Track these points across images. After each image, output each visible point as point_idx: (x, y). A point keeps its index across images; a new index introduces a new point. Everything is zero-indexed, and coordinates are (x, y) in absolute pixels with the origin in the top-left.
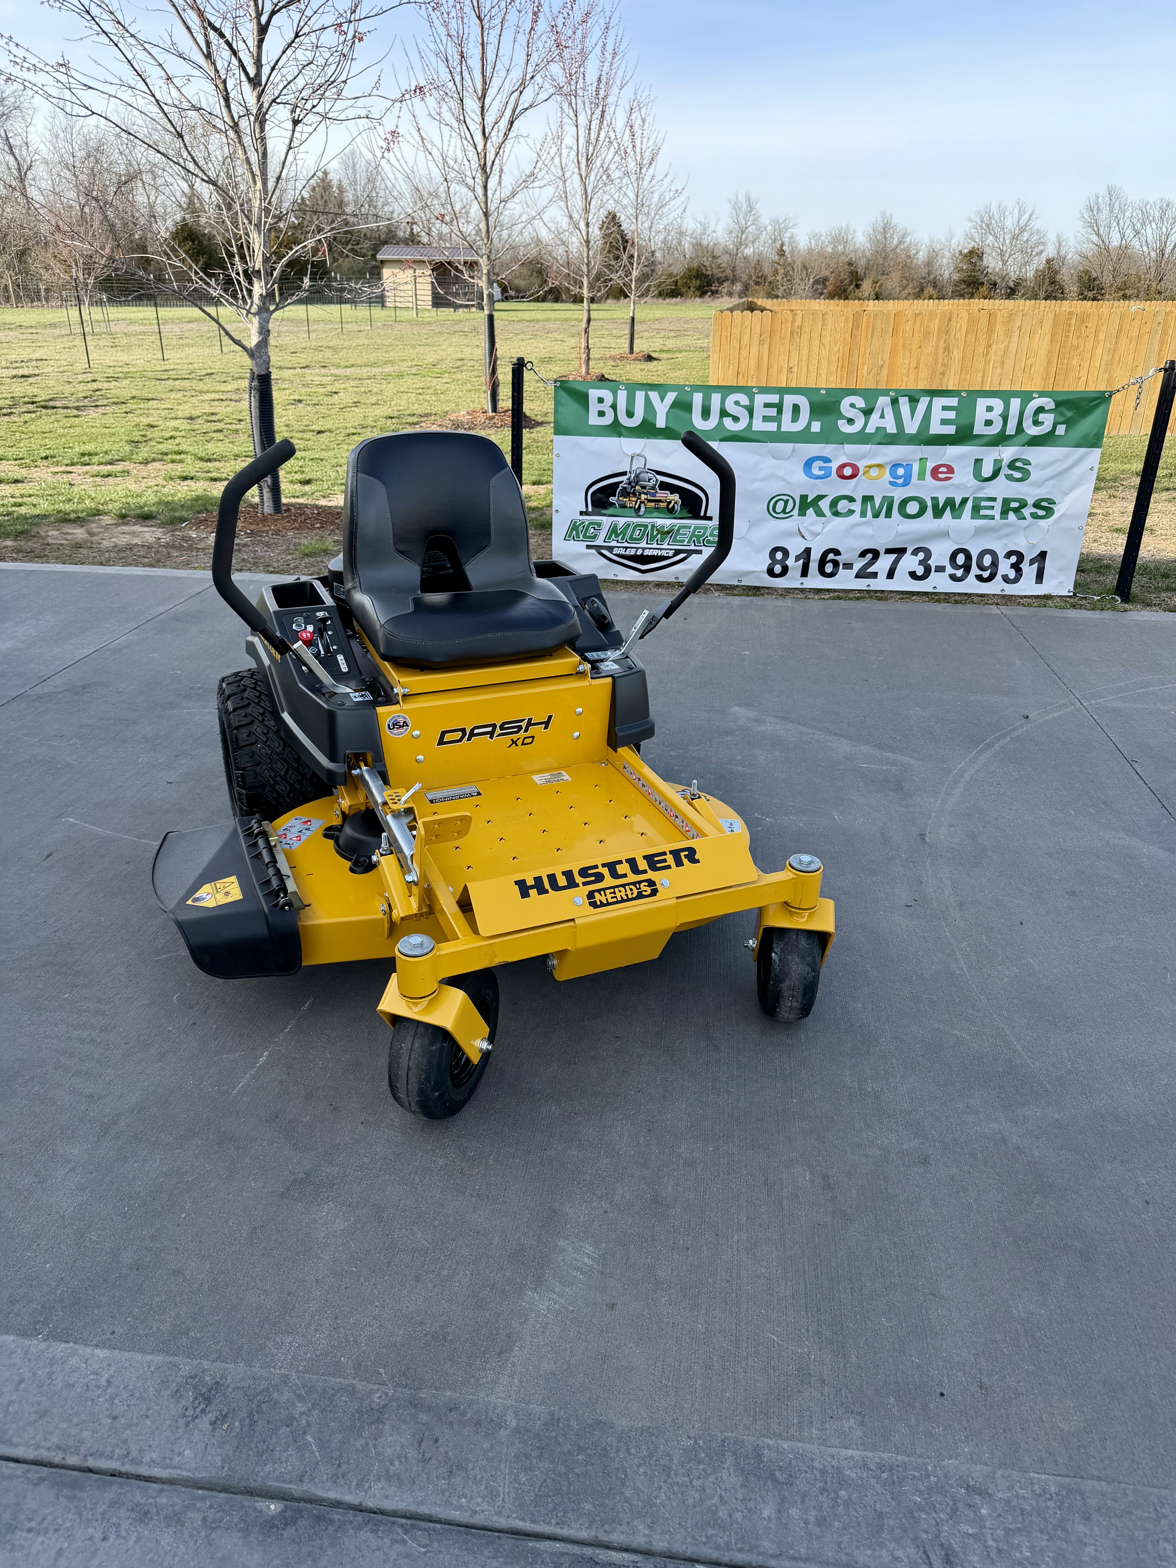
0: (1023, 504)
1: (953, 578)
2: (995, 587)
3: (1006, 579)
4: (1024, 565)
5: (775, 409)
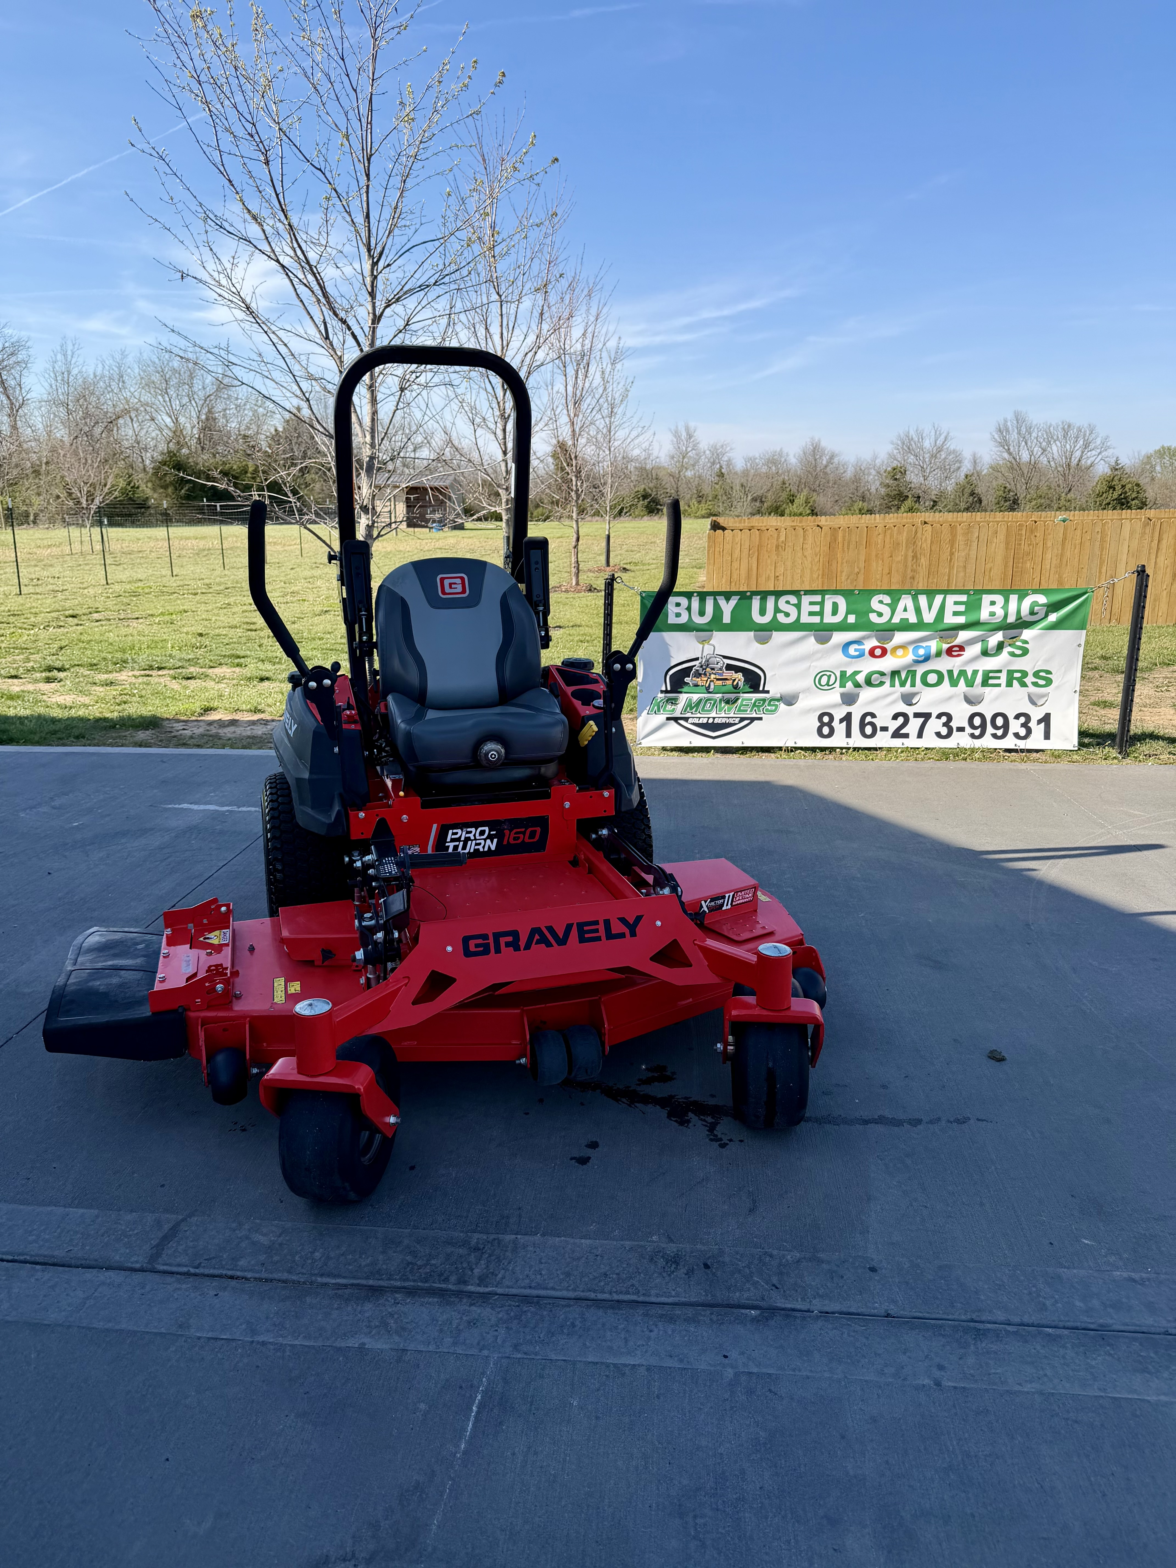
0: (1025, 674)
1: (973, 736)
2: (1009, 742)
3: (1017, 735)
4: (1032, 724)
5: (818, 606)
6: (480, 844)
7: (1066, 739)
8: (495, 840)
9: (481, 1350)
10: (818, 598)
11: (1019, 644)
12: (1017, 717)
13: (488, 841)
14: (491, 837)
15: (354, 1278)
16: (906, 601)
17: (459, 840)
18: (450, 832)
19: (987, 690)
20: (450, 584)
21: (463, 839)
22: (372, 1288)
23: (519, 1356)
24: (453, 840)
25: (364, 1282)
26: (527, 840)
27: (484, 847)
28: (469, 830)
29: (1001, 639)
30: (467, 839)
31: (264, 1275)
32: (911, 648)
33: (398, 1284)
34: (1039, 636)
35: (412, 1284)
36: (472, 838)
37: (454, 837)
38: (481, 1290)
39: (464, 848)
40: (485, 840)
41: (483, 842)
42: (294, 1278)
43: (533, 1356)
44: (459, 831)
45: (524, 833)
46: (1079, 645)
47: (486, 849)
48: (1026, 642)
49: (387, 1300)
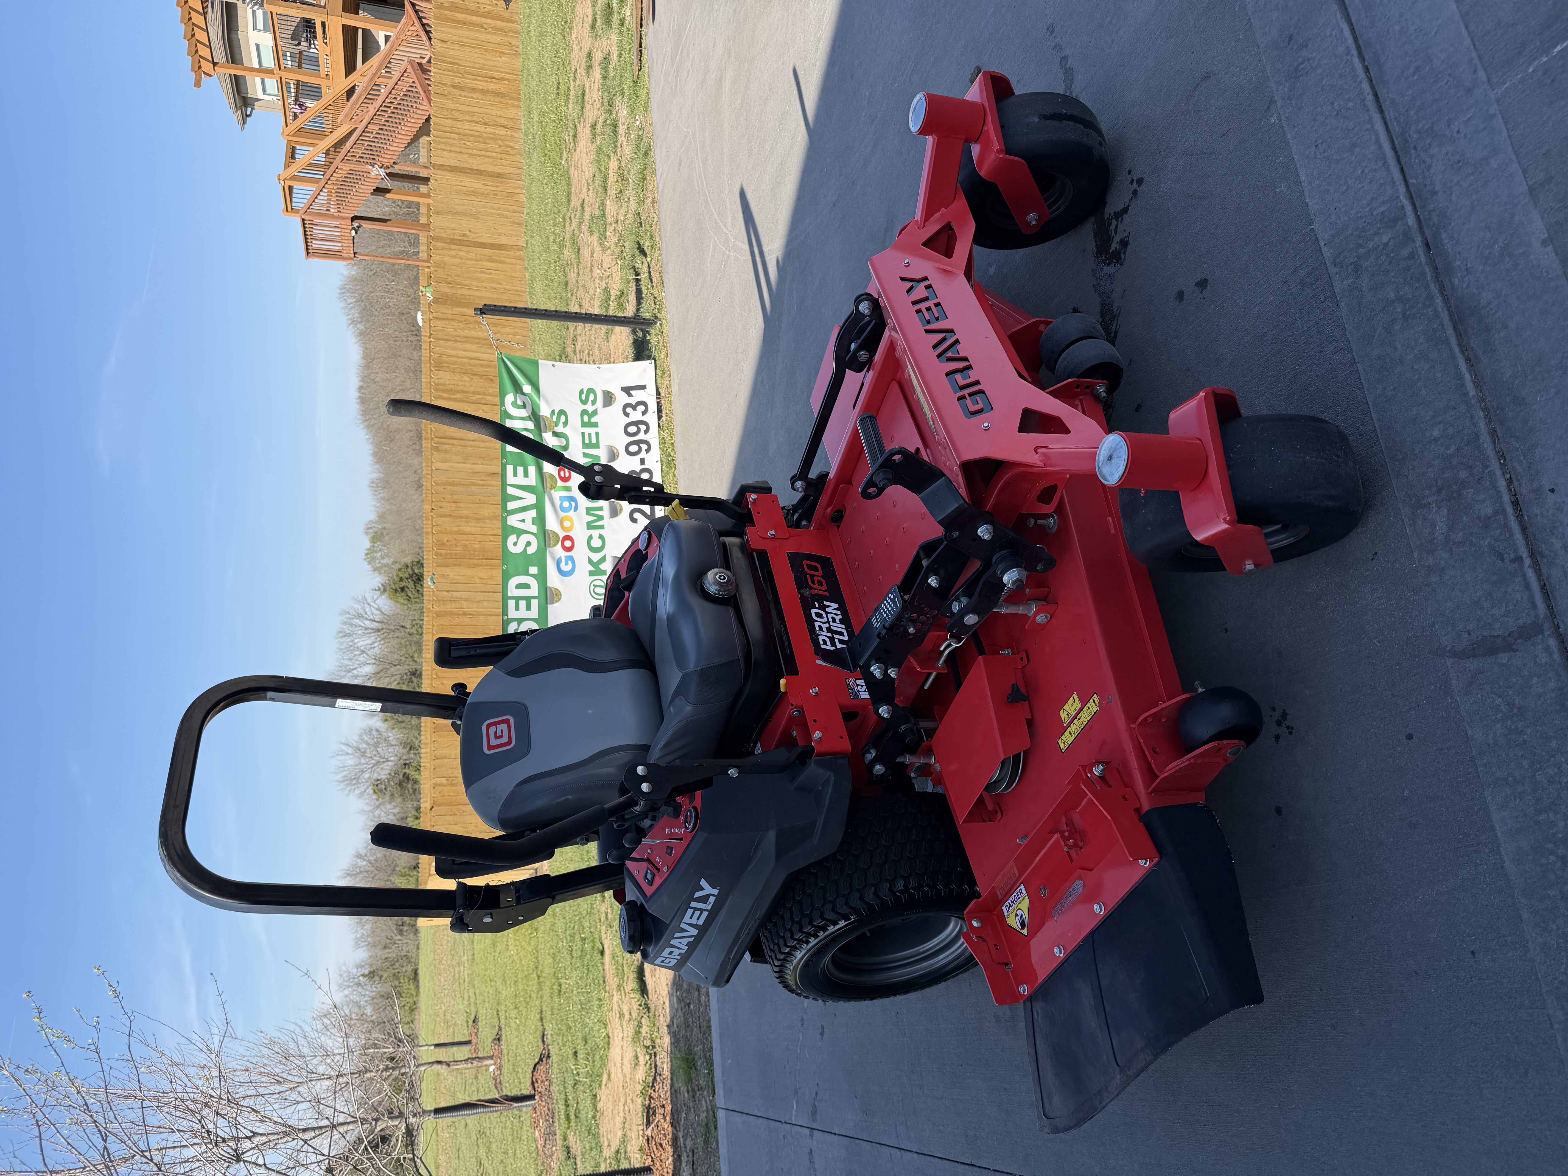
0: (584, 412)
1: (648, 451)
2: (651, 418)
3: (644, 413)
4: (633, 401)
5: (520, 602)
6: (834, 619)
7: (644, 370)
8: (826, 603)
9: (1492, 117)
10: (511, 603)
11: (555, 418)
12: (627, 415)
13: (828, 610)
14: (823, 608)
15: (1453, 357)
16: (513, 521)
17: (832, 640)
18: (823, 646)
19: (602, 443)
20: (497, 737)
21: (830, 635)
22: (1457, 319)
23: (1481, 73)
24: (833, 644)
25: (1453, 340)
26: (820, 573)
27: (837, 615)
28: (817, 628)
29: (550, 434)
30: (829, 629)
31: (1495, 465)
32: (562, 514)
33: (1439, 301)
34: (547, 402)
35: (1432, 286)
36: (827, 625)
37: (829, 643)
38: (1409, 209)
39: (842, 634)
40: (827, 613)
41: (830, 616)
42: (1482, 425)
43: (1476, 61)
44: (821, 638)
45: (812, 576)
46: (553, 366)
47: (839, 613)
48: (553, 412)
49: (1468, 285)
